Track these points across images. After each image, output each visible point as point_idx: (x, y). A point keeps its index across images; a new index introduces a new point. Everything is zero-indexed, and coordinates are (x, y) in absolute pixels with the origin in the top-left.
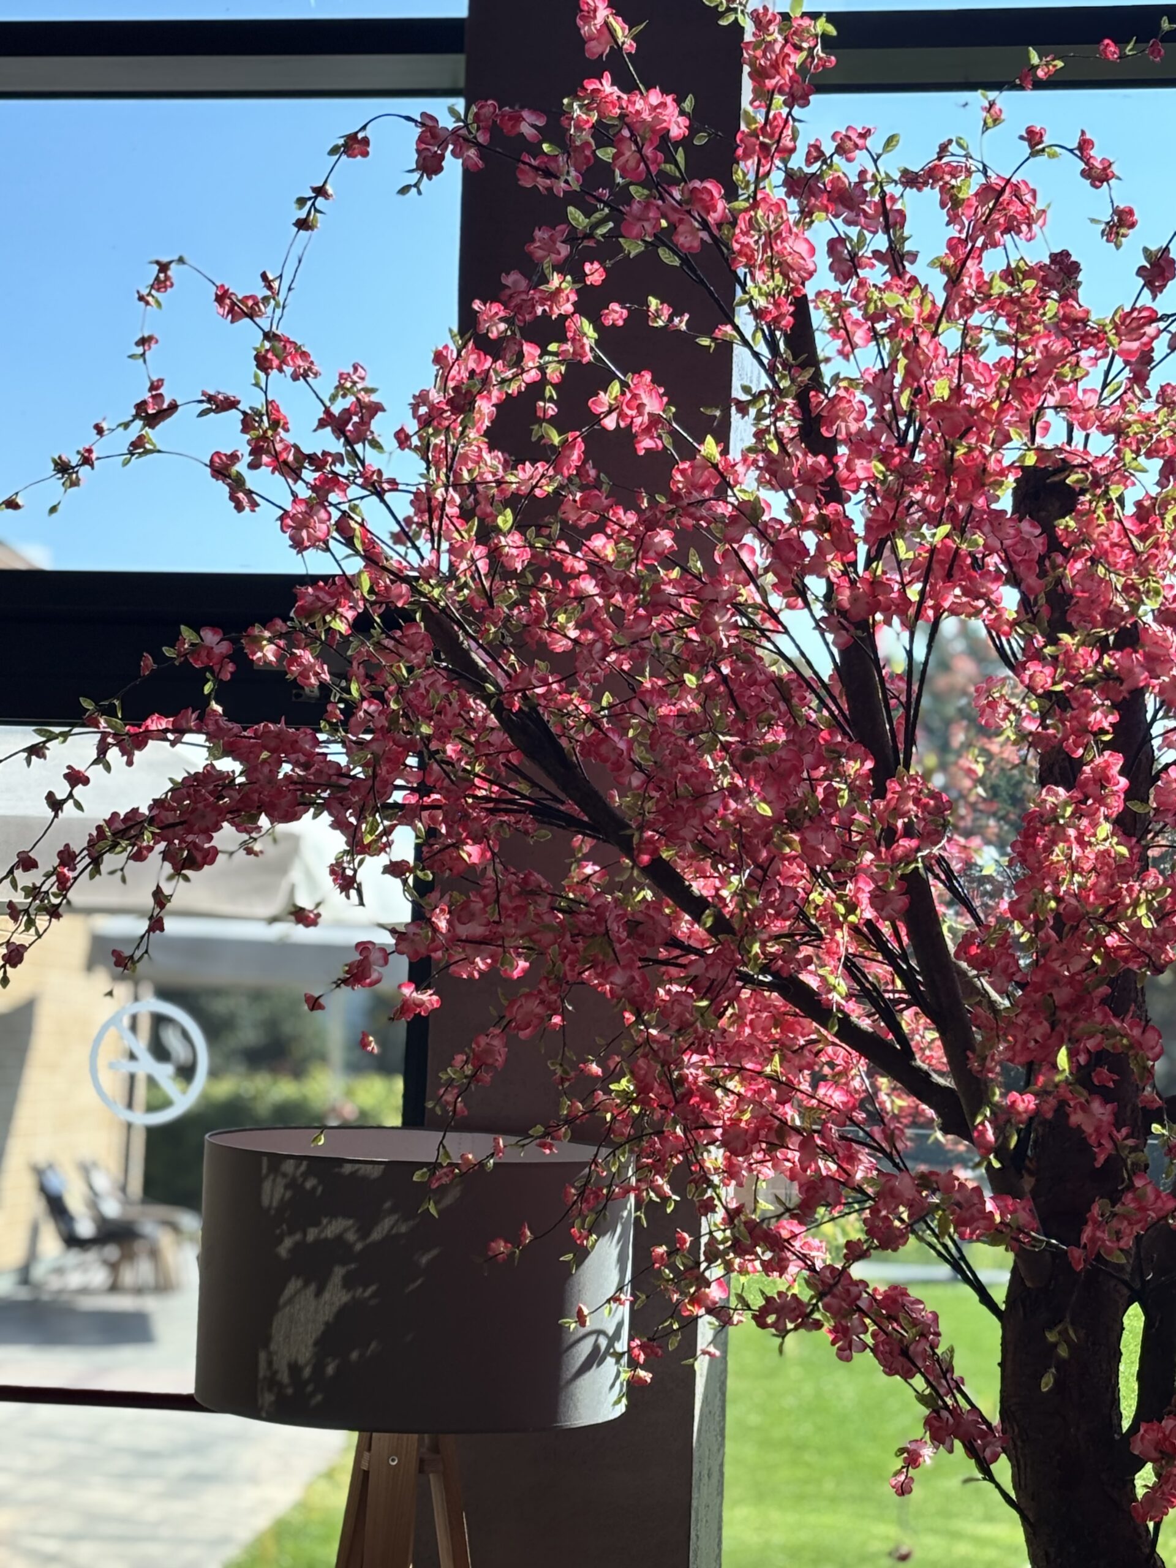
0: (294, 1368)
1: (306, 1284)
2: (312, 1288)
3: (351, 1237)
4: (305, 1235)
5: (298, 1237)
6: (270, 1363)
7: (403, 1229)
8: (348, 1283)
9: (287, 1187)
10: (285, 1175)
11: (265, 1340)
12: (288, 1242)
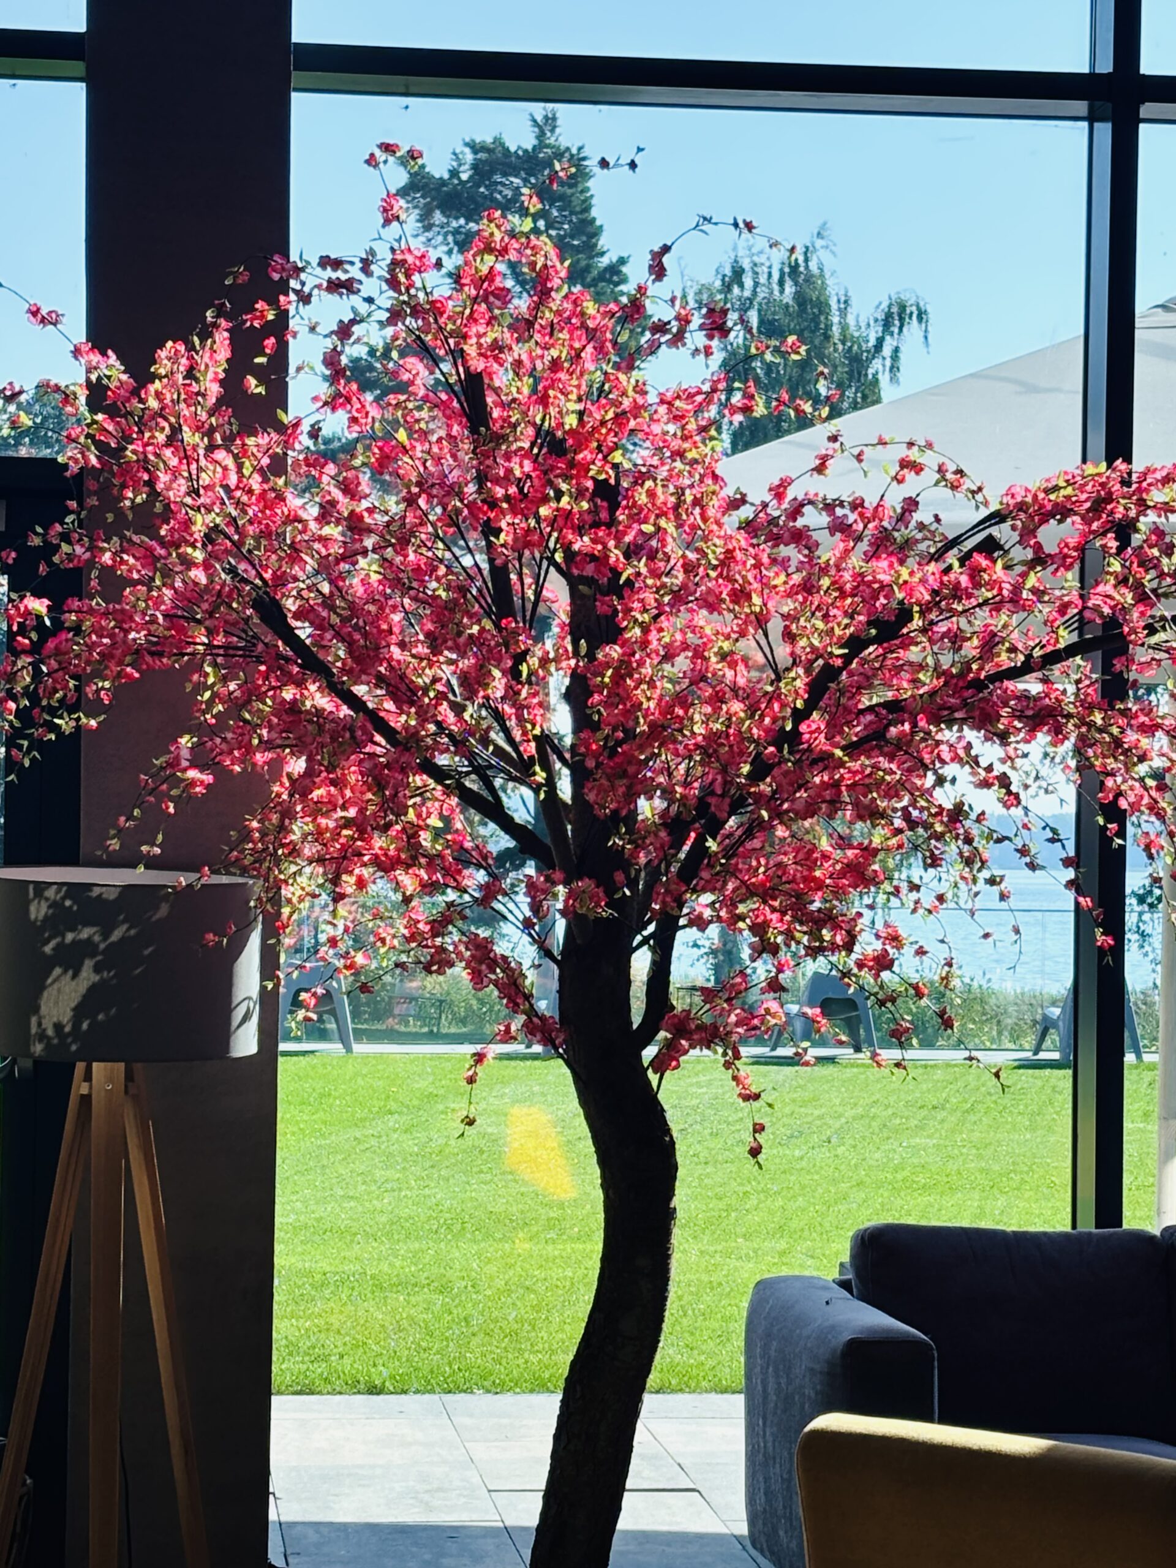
0: (58, 1027)
1: (65, 972)
2: (70, 973)
3: (97, 938)
4: (64, 937)
5: (58, 939)
6: (40, 1024)
7: (133, 932)
8: (97, 969)
9: (49, 907)
10: (47, 899)
11: (36, 1010)
12: (53, 944)
